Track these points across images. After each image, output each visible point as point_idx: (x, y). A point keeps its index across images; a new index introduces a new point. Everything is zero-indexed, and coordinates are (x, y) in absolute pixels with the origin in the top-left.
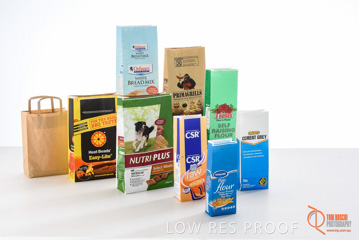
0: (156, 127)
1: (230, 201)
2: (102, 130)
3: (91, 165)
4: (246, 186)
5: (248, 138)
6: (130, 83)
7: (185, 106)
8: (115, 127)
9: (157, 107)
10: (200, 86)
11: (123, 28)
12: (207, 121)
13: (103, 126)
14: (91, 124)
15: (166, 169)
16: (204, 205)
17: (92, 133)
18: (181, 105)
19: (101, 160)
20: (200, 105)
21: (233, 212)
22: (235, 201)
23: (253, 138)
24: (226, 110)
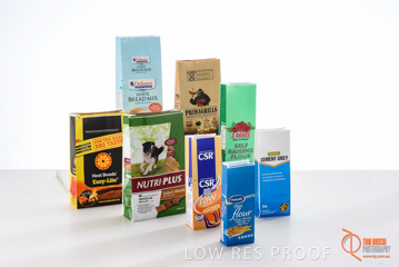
0: (166, 148)
1: (247, 228)
2: (107, 151)
3: (95, 190)
4: (265, 212)
5: (268, 159)
6: (131, 99)
7: (198, 124)
8: (121, 148)
9: (168, 126)
10: (215, 102)
11: (123, 39)
12: (222, 141)
13: (108, 147)
14: (95, 145)
15: (178, 194)
16: (218, 234)
17: (96, 154)
18: (194, 123)
19: (106, 184)
20: (215, 123)
21: (250, 241)
22: (253, 228)
23: (273, 159)
24: (243, 128)
